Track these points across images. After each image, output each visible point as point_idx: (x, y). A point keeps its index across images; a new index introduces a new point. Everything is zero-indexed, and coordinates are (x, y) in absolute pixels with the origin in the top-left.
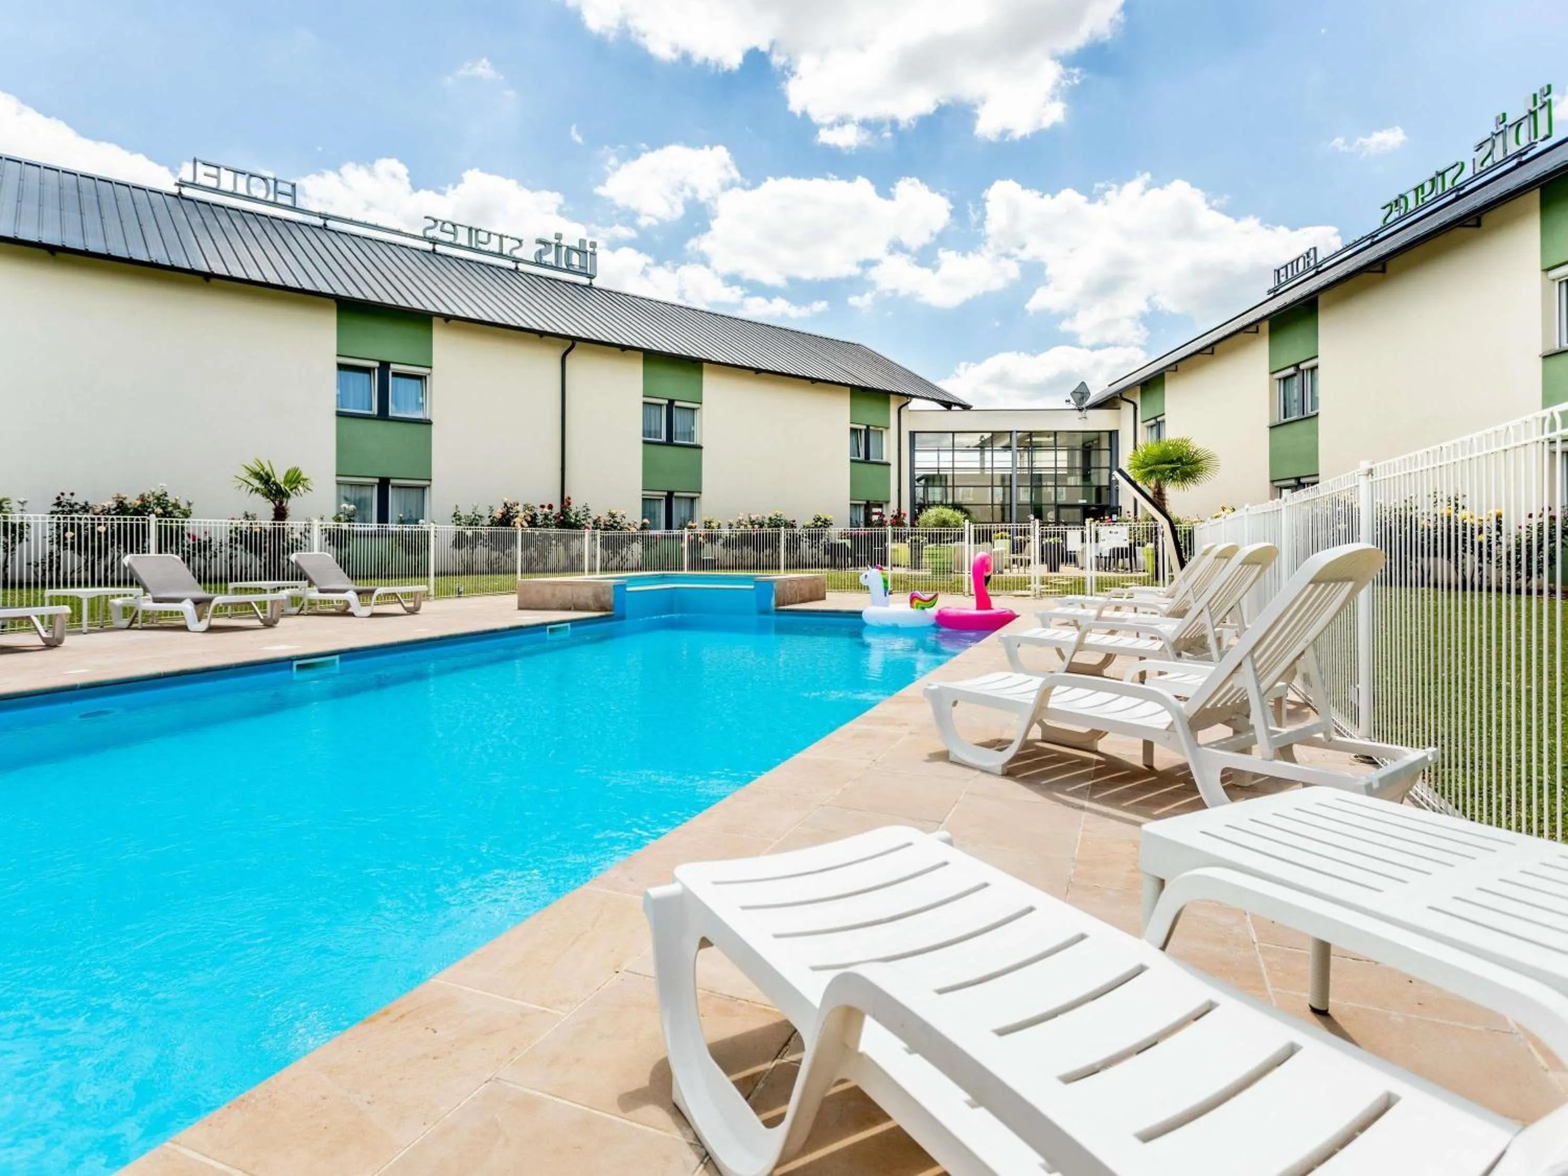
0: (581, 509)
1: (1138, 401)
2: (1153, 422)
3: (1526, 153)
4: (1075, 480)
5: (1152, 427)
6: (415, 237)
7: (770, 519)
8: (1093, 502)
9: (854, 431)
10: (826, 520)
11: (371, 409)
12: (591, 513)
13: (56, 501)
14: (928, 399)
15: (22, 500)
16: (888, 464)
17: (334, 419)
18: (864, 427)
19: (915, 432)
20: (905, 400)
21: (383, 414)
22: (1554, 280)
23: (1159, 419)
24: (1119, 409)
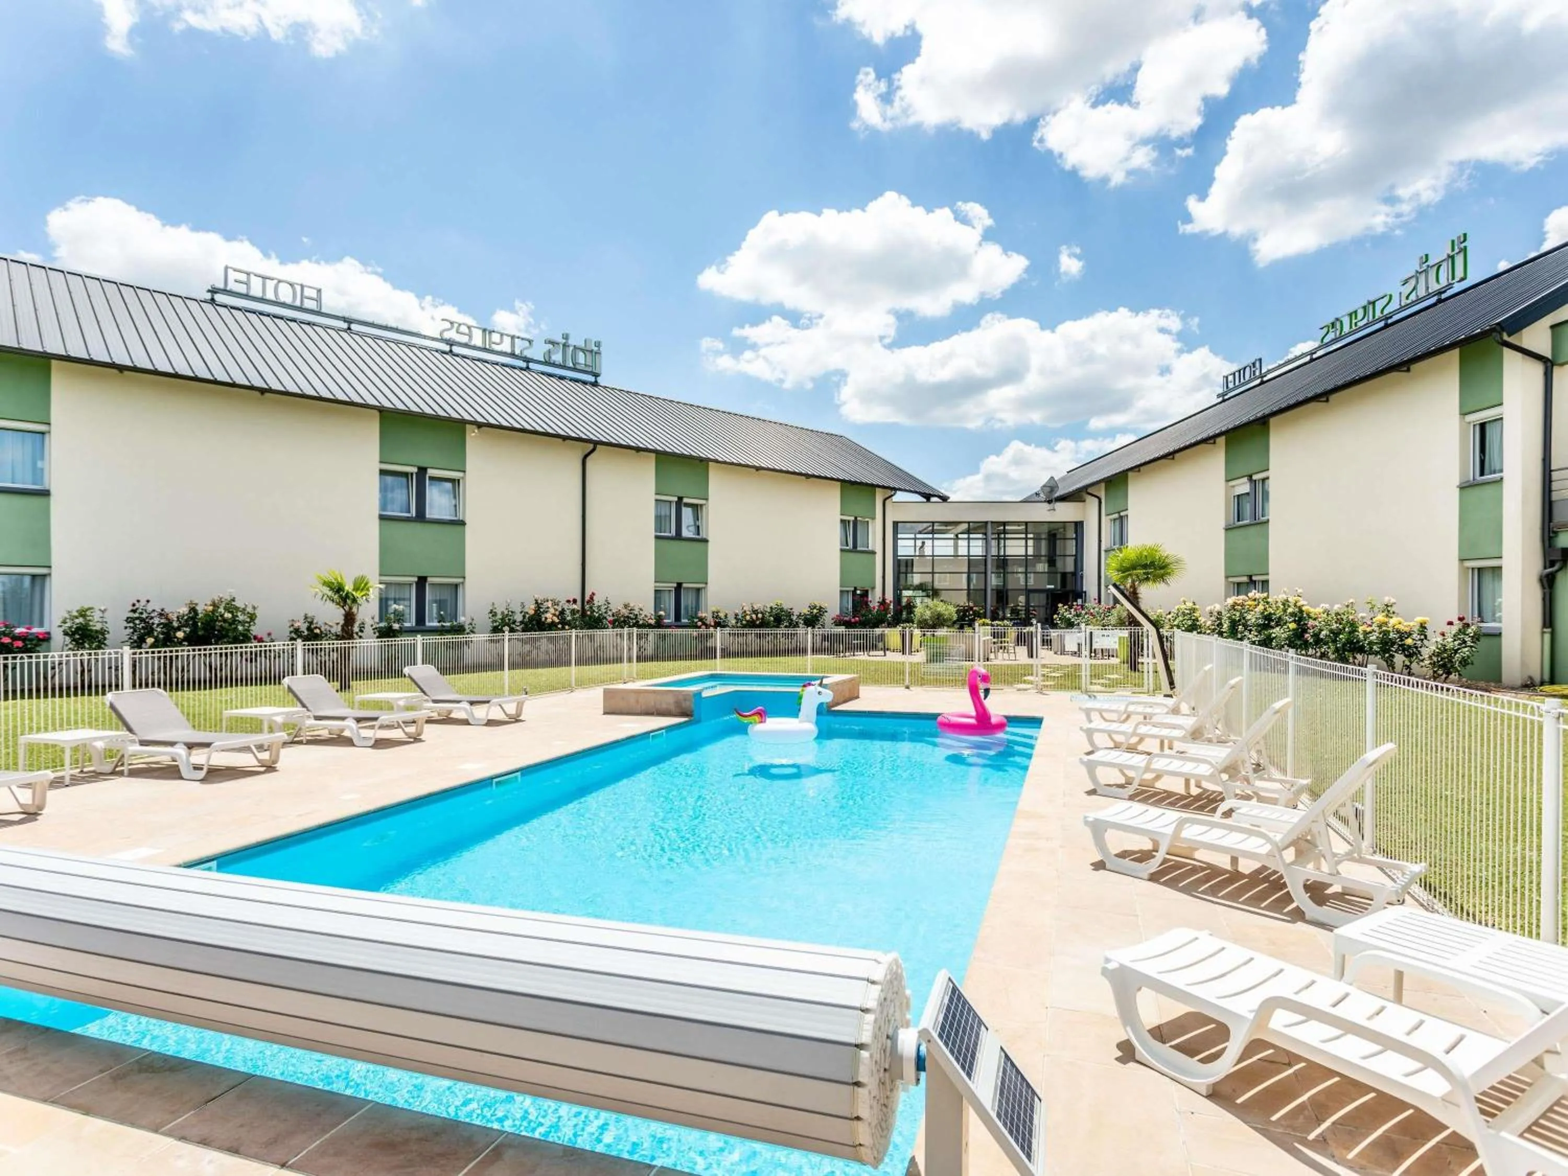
0: (602, 602)
1: (1102, 495)
2: (1116, 516)
3: (1445, 292)
4: (1042, 567)
5: (1115, 520)
6: (433, 339)
7: (771, 608)
8: (1059, 587)
9: (843, 521)
10: (821, 607)
11: (409, 512)
12: (611, 606)
13: (131, 608)
14: (911, 491)
15: (103, 608)
16: (873, 553)
17: (377, 521)
18: (853, 518)
19: (898, 522)
20: (889, 493)
21: (421, 516)
22: (1469, 423)
23: (1122, 514)
24: (1084, 501)
